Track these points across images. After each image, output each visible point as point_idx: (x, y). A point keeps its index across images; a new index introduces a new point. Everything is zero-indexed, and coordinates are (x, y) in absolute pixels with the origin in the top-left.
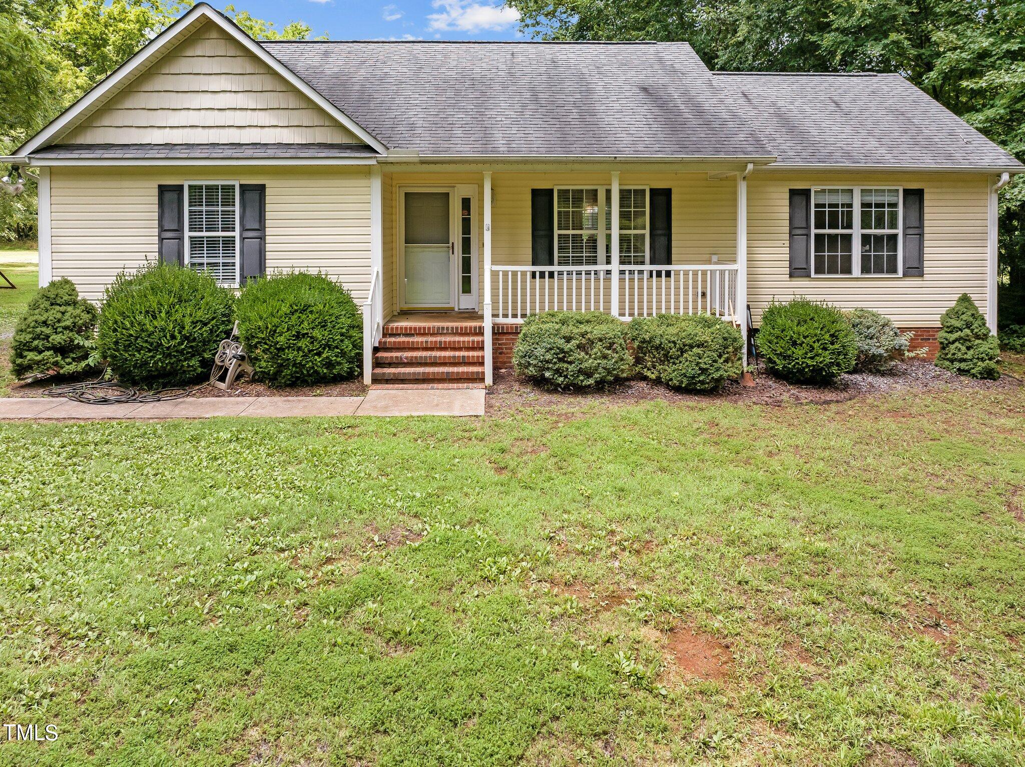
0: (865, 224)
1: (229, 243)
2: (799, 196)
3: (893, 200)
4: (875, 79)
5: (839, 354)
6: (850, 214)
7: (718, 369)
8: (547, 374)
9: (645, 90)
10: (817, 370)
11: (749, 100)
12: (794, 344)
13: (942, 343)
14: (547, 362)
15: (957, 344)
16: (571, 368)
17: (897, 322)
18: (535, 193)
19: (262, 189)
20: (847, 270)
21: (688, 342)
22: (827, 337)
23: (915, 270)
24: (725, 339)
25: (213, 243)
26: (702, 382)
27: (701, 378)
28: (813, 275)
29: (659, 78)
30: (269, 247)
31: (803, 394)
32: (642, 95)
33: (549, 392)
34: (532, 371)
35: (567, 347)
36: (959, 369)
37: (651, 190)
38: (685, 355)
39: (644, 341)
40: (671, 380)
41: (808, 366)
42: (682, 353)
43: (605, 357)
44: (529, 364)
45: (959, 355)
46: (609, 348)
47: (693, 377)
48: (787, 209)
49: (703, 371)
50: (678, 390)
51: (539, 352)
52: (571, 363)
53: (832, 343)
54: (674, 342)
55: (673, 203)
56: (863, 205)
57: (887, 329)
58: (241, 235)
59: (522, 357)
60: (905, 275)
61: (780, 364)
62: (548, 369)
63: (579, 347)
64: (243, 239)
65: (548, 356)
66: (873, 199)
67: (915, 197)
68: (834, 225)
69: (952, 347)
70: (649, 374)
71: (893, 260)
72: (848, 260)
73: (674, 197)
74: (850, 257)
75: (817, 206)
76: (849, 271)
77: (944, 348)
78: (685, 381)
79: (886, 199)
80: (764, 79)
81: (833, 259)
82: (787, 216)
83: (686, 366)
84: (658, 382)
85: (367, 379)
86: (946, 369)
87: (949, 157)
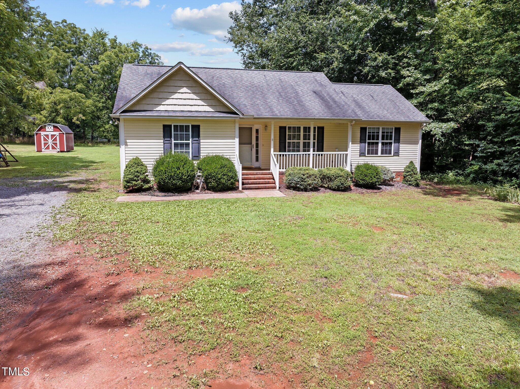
0: (383, 139)
1: (188, 145)
2: (363, 130)
3: (391, 131)
4: (383, 87)
5: (378, 179)
6: (378, 135)
7: (346, 184)
8: (298, 185)
9: (315, 92)
10: (372, 183)
12: (366, 176)
13: (404, 176)
14: (298, 182)
15: (409, 176)
16: (305, 183)
17: (392, 169)
18: (281, 128)
19: (198, 127)
21: (338, 175)
22: (375, 173)
23: (397, 154)
24: (347, 174)
25: (182, 145)
26: (342, 187)
27: (341, 186)
28: (366, 155)
29: (318, 88)
30: (201, 146)
31: (368, 191)
32: (315, 94)
33: (299, 191)
34: (293, 185)
35: (304, 177)
36: (409, 184)
37: (318, 127)
38: (337, 179)
39: (324, 175)
40: (332, 187)
41: (370, 182)
42: (336, 179)
43: (315, 180)
44: (292, 182)
45: (409, 180)
46: (315, 177)
47: (339, 186)
48: (359, 134)
49: (342, 184)
50: (334, 190)
51: (296, 179)
52: (305, 182)
53: (377, 176)
54: (333, 176)
55: (325, 132)
56: (383, 133)
57: (390, 172)
58: (192, 142)
59: (290, 181)
60: (394, 156)
61: (361, 182)
62: (298, 184)
63: (307, 177)
65: (299, 180)
66: (386, 131)
67: (398, 130)
68: (373, 139)
69: (408, 177)
70: (325, 185)
71: (390, 150)
72: (377, 151)
73: (325, 129)
74: (378, 149)
75: (369, 133)
76: (377, 154)
77: (405, 178)
78: (336, 187)
79: (389, 131)
81: (372, 150)
82: (359, 136)
83: (336, 183)
84: (329, 188)
85: (240, 188)
86: (406, 184)
87: (408, 117)
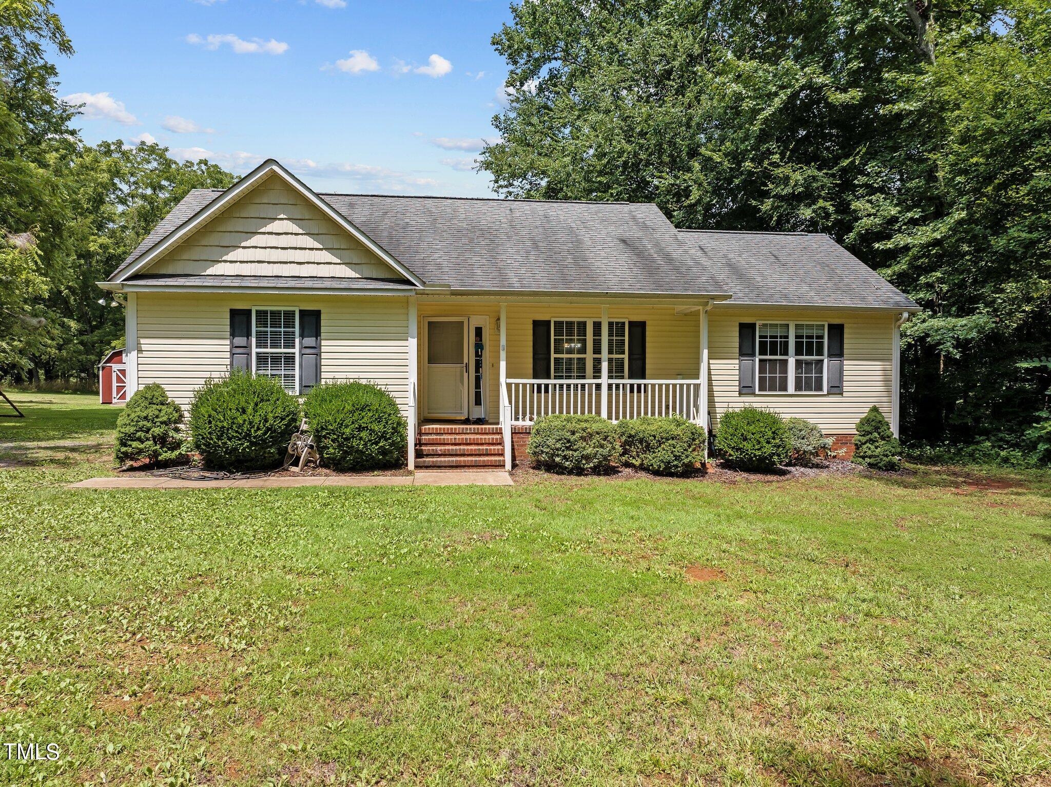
0: (798, 352)
1: (290, 359)
2: (746, 330)
3: (820, 333)
4: (806, 238)
5: (779, 447)
6: (786, 344)
7: (687, 457)
8: (557, 459)
9: (624, 241)
10: (762, 459)
11: (705, 253)
12: (745, 439)
13: (856, 445)
14: (557, 449)
15: (868, 444)
16: (575, 454)
17: (825, 428)
18: (536, 323)
19: (317, 314)
20: (784, 387)
21: (664, 435)
22: (770, 433)
23: (837, 389)
24: (692, 433)
25: (276, 359)
26: (676, 466)
27: (675, 463)
28: (757, 392)
29: (635, 233)
30: (323, 362)
31: (752, 477)
32: (622, 246)
33: (558, 473)
34: (544, 457)
35: (572, 438)
36: (869, 464)
37: (630, 322)
38: (662, 446)
39: (630, 436)
40: (652, 465)
41: (755, 456)
42: (660, 444)
43: (602, 446)
44: (542, 452)
45: (869, 453)
46: (605, 439)
47: (669, 462)
48: (737, 339)
49: (677, 458)
50: (657, 473)
51: (551, 442)
52: (575, 451)
53: (774, 438)
54: (654, 437)
55: (647, 333)
56: (797, 337)
57: (815, 432)
58: (300, 352)
59: (536, 447)
60: (829, 394)
61: (734, 455)
62: (558, 455)
63: (582, 438)
64: (302, 355)
65: (558, 445)
66: (805, 332)
67: (837, 331)
68: (774, 352)
69: (865, 446)
70: (634, 461)
71: (819, 380)
72: (784, 381)
73: (648, 328)
74: (786, 377)
75: (760, 337)
76: (785, 389)
77: (858, 449)
78: (663, 466)
79: (815, 333)
80: (716, 236)
81: (773, 379)
82: (737, 345)
83: (662, 455)
84: (642, 468)
85: (411, 465)
86: (860, 464)
87: (863, 299)
